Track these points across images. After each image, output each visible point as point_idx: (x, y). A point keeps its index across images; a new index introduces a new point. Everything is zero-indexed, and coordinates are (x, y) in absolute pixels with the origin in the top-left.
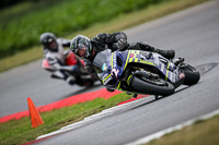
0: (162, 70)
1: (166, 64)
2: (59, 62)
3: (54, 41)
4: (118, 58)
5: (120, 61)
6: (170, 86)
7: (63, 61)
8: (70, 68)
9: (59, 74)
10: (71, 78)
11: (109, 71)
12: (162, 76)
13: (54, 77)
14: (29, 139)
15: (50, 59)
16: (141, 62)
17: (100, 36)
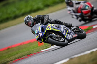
0: (64, 33)
1: (67, 30)
2: (74, 12)
3: (71, 2)
4: (42, 28)
5: (43, 30)
6: (66, 42)
7: (76, 11)
8: (78, 14)
9: (74, 17)
10: (79, 18)
11: (38, 34)
12: (63, 36)
13: (73, 17)
14: (37, 51)
15: (70, 10)
16: (53, 30)
17: (38, 16)
